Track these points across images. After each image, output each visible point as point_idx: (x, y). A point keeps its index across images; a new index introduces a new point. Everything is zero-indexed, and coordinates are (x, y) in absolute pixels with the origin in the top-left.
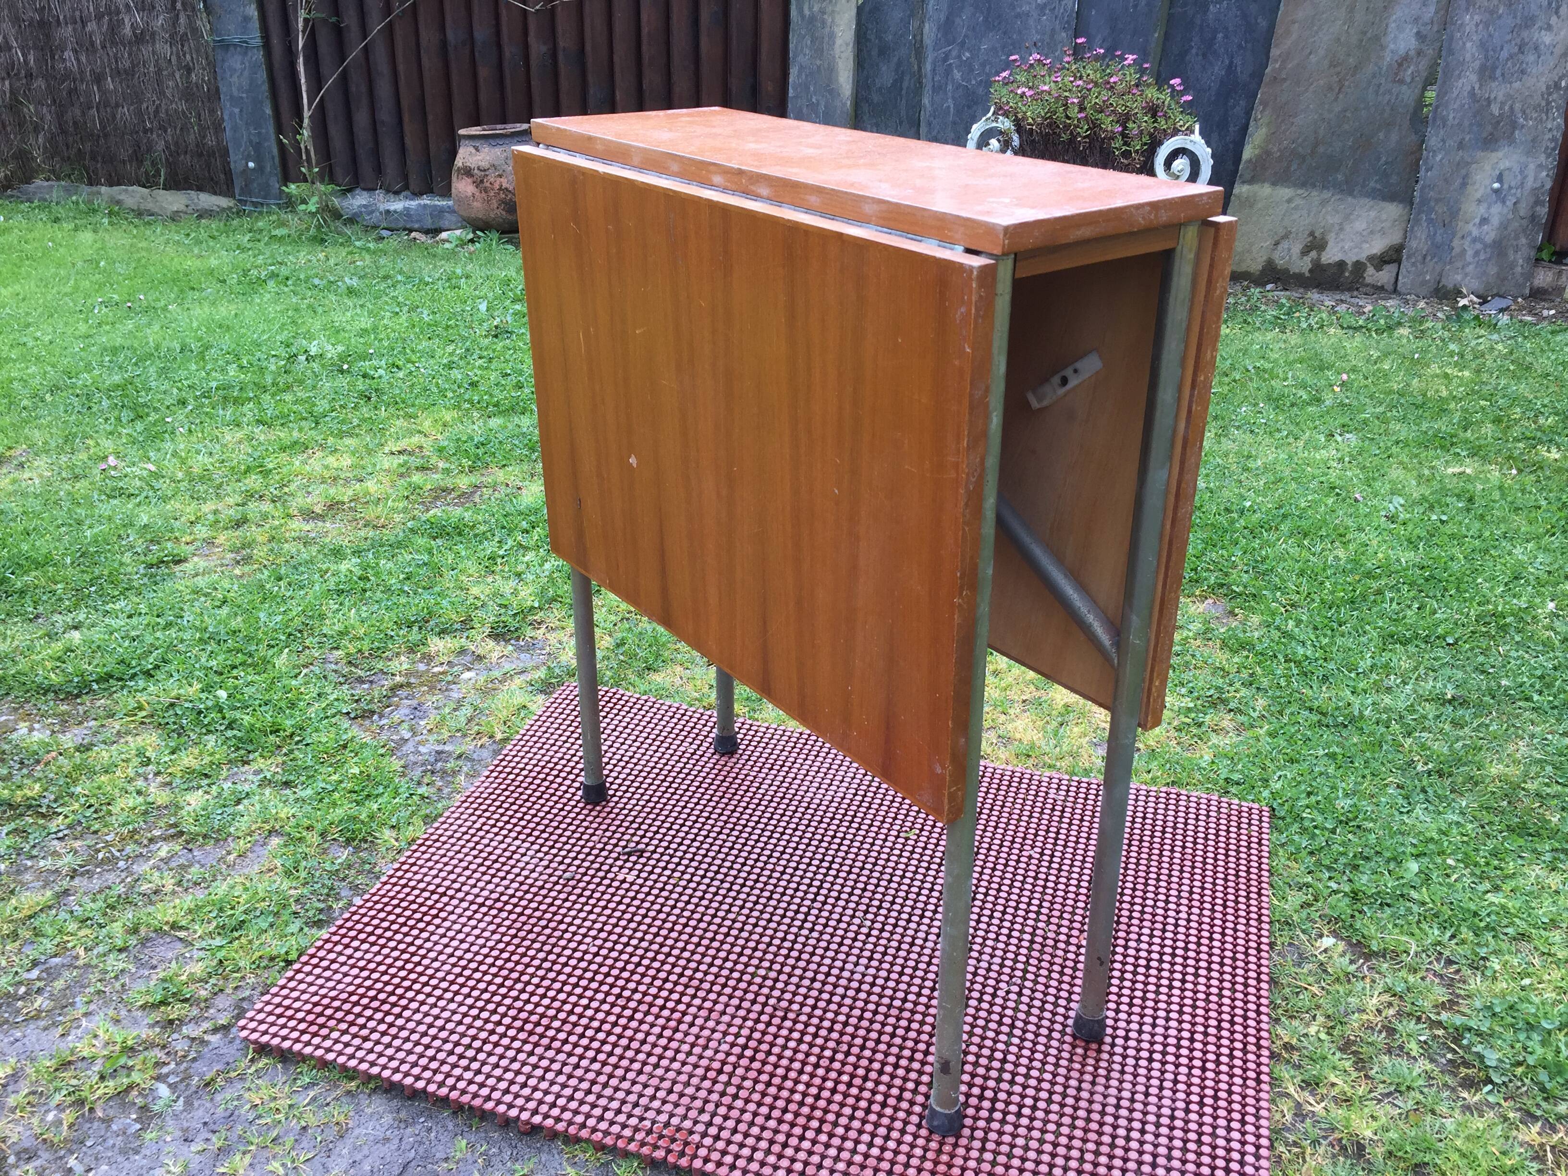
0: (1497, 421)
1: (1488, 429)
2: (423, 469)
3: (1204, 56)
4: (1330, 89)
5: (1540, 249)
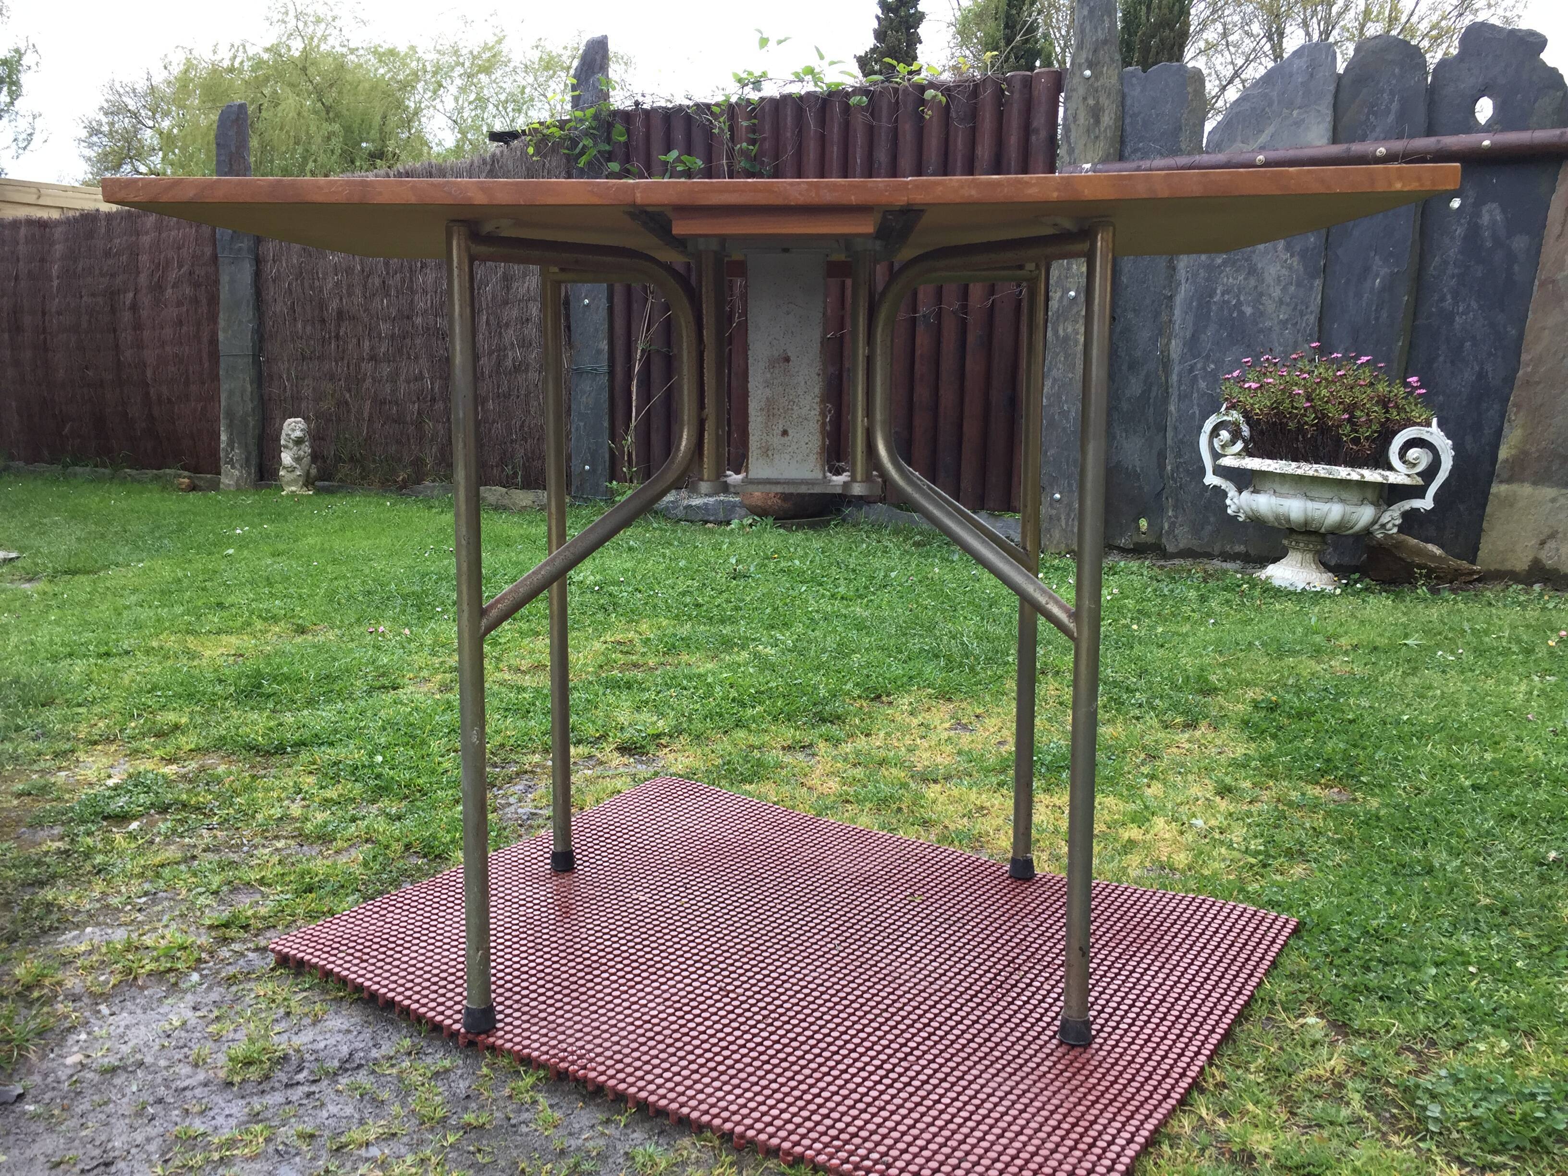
2: (626, 653)
3: (1453, 363)
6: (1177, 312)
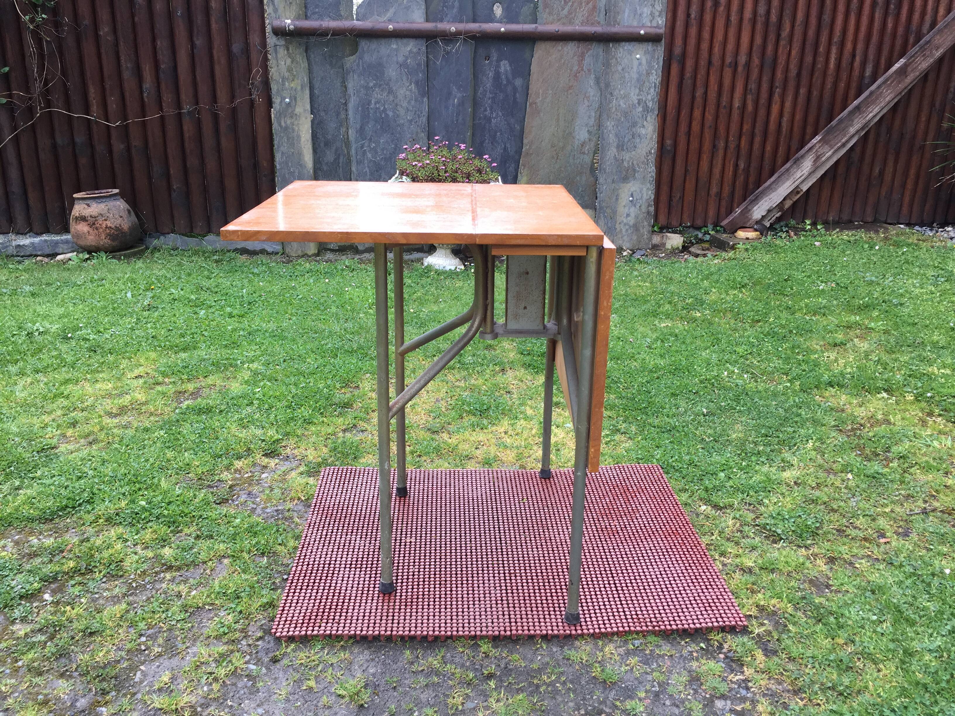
0: (670, 303)
1: (667, 307)
2: (158, 384)
3: (492, 143)
4: (553, 157)
5: (653, 227)
6: (351, 113)
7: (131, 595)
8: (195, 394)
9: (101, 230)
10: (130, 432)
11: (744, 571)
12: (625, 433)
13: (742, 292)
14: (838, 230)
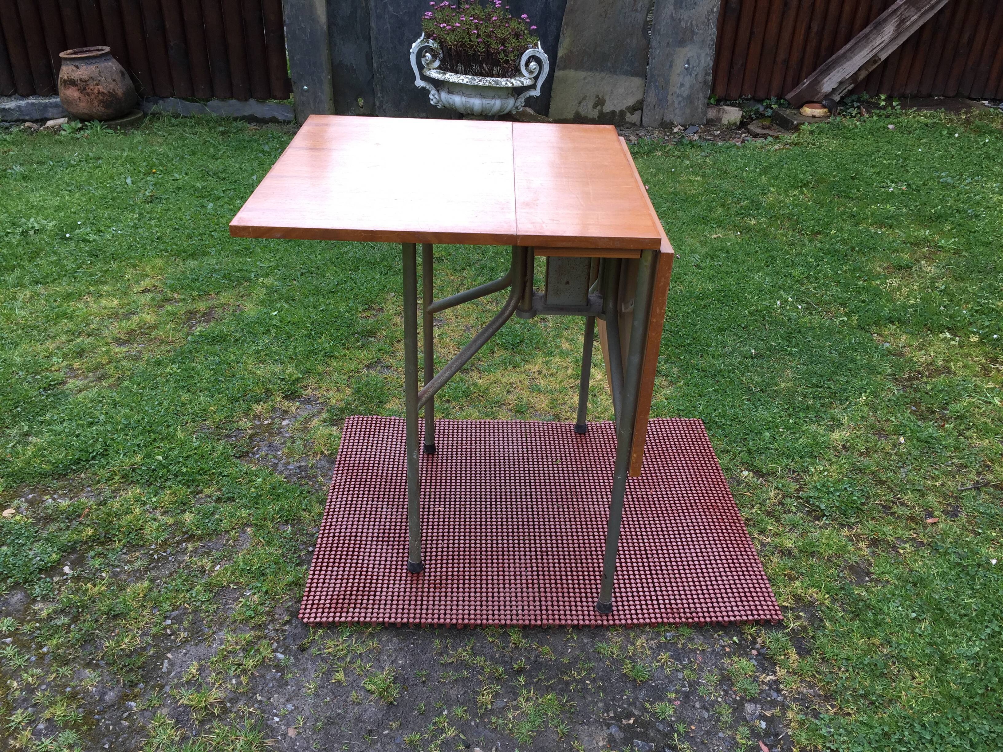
0: (723, 205)
1: (720, 210)
2: (167, 300)
4: (601, 15)
5: (710, 98)
7: (153, 568)
8: (208, 316)
9: (93, 96)
10: (141, 365)
11: (783, 553)
12: (666, 376)
13: (802, 193)
14: (915, 108)
